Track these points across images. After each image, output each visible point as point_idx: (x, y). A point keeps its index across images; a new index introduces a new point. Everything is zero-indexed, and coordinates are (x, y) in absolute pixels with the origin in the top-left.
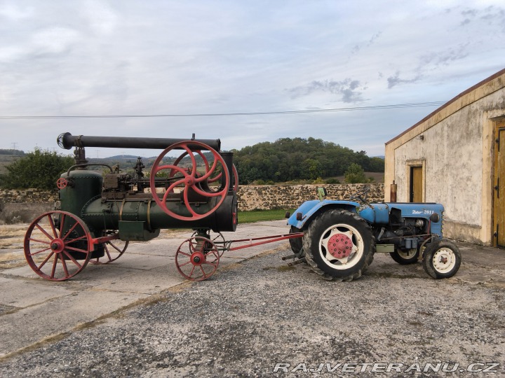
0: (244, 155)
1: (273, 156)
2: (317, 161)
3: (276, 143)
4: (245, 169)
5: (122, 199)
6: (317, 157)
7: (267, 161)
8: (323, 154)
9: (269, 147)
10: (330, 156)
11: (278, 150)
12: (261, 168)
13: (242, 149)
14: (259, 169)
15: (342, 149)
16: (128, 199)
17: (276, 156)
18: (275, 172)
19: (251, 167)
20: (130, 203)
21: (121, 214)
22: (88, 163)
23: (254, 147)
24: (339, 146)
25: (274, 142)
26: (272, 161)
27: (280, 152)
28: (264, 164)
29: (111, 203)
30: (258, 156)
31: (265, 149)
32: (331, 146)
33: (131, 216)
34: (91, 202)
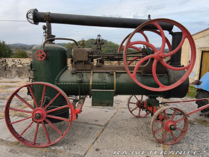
2: (105, 49)
3: (88, 40)
5: (90, 70)
6: (105, 47)
8: (108, 46)
10: (111, 47)
11: (89, 43)
15: (115, 44)
16: (95, 71)
20: (98, 74)
21: (91, 83)
22: (55, 37)
24: (114, 43)
25: (87, 40)
27: (90, 45)
29: (81, 74)
32: (110, 43)
33: (100, 85)
34: (63, 72)
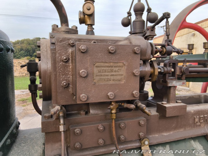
0: (17, 44)
1: (32, 45)
4: (18, 51)
7: (29, 47)
9: (30, 41)
11: (34, 42)
12: (26, 51)
13: (15, 41)
14: (25, 51)
17: (34, 46)
18: (33, 53)
19: (21, 50)
23: (21, 41)
26: (32, 48)
28: (28, 49)
30: (24, 45)
31: (28, 42)
